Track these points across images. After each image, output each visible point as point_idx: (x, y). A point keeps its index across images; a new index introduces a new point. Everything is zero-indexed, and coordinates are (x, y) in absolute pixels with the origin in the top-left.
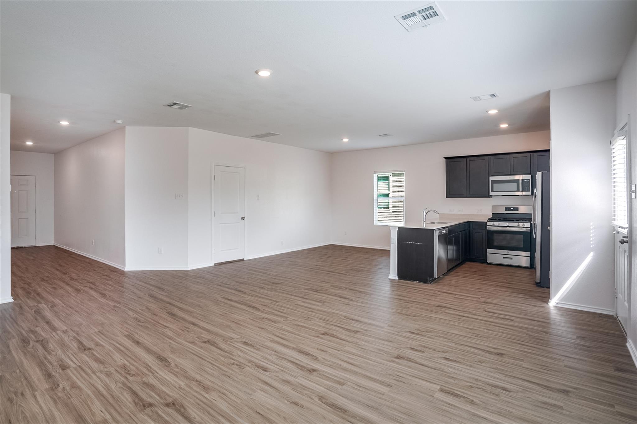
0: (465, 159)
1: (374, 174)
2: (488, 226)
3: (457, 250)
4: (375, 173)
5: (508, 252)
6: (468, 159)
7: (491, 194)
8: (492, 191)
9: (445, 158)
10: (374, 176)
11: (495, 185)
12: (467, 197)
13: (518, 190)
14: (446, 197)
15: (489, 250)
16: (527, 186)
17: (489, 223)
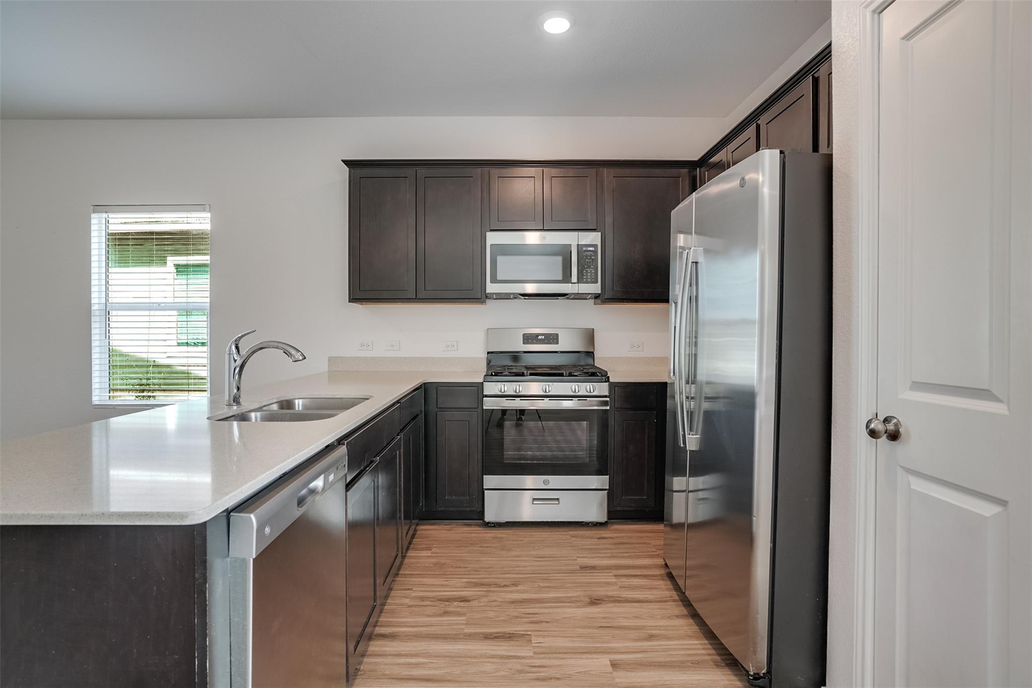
0: (410, 171)
1: (93, 215)
2: (486, 396)
3: (392, 488)
4: (99, 208)
5: (546, 482)
6: (422, 172)
7: (491, 288)
8: (494, 280)
9: (347, 162)
10: (93, 221)
11: (500, 259)
12: (417, 299)
13: (566, 278)
14: (352, 299)
15: (490, 481)
16: (589, 267)
17: (491, 388)
